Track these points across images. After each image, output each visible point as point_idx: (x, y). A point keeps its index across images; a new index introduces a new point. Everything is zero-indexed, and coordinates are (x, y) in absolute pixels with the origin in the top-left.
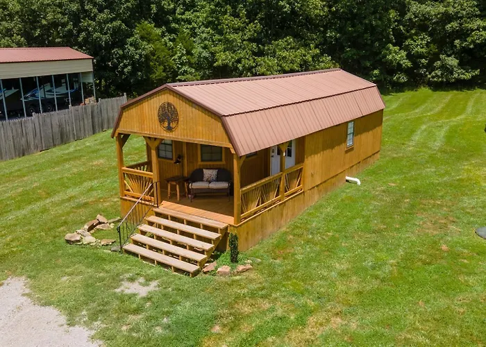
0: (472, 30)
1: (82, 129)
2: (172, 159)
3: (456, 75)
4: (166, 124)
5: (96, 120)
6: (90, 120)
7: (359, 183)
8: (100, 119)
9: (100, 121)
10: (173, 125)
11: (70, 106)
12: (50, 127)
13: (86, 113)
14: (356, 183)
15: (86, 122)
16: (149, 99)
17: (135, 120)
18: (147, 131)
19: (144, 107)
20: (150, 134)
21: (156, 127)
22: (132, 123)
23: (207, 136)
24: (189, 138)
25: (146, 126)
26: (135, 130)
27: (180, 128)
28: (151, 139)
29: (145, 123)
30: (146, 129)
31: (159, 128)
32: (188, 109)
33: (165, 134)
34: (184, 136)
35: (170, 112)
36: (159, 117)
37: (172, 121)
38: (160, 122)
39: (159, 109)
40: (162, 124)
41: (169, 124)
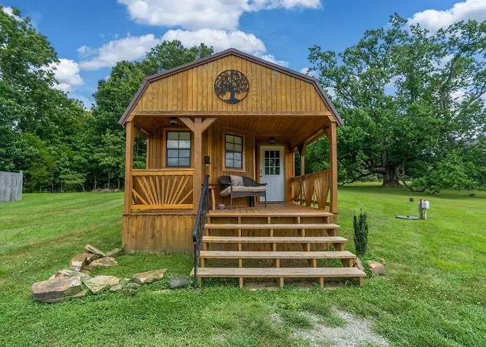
4: (228, 96)
10: (238, 96)
16: (200, 68)
17: (170, 96)
18: (191, 109)
19: (190, 78)
20: (197, 112)
21: (210, 102)
22: (165, 100)
23: (294, 105)
24: (264, 110)
25: (190, 103)
26: (169, 110)
27: (250, 100)
28: (196, 119)
29: (190, 98)
30: (190, 105)
31: (215, 102)
32: (264, 77)
33: (225, 110)
34: (257, 109)
35: (236, 81)
36: (216, 88)
37: (238, 93)
38: (218, 96)
39: (217, 79)
40: (221, 96)
41: (232, 96)
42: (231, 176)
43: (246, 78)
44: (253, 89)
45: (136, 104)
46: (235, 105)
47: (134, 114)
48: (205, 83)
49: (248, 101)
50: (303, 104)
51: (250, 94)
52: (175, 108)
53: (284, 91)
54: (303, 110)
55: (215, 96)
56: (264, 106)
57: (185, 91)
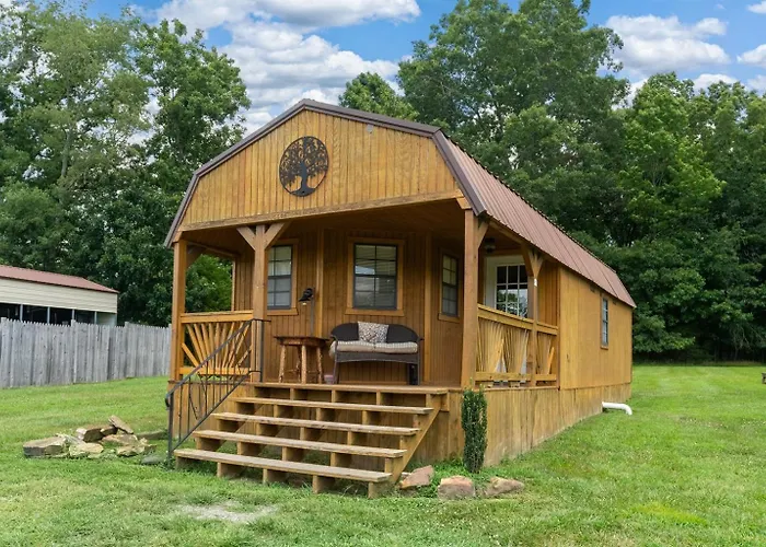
0: (676, 282)
1: (89, 366)
2: (288, 307)
3: (662, 343)
4: (296, 185)
5: (116, 356)
6: (106, 355)
7: (629, 410)
8: (123, 356)
9: (123, 360)
10: (312, 183)
11: (73, 321)
12: (30, 349)
13: (100, 340)
14: (625, 411)
15: (97, 356)
16: (261, 142)
17: (224, 196)
18: (250, 213)
19: (248, 161)
20: (256, 216)
21: (274, 196)
22: (217, 204)
23: (398, 185)
24: (351, 201)
25: (247, 202)
26: (223, 218)
27: (329, 186)
28: (258, 229)
29: (248, 196)
30: (247, 208)
31: (280, 197)
32: (352, 140)
33: (293, 208)
34: (339, 202)
35: (309, 156)
36: (282, 173)
37: (312, 175)
38: (284, 185)
39: (284, 156)
40: (287, 186)
41: (304, 183)
42: (360, 324)
43: (325, 148)
44: (334, 164)
45: (184, 214)
46: (307, 199)
47: (182, 229)
48: (267, 167)
49: (327, 188)
50: (415, 180)
51: (329, 174)
52: (229, 215)
53: (383, 161)
54: (414, 193)
55: (280, 187)
56: (351, 193)
57: (242, 185)
